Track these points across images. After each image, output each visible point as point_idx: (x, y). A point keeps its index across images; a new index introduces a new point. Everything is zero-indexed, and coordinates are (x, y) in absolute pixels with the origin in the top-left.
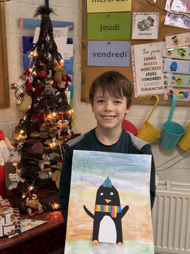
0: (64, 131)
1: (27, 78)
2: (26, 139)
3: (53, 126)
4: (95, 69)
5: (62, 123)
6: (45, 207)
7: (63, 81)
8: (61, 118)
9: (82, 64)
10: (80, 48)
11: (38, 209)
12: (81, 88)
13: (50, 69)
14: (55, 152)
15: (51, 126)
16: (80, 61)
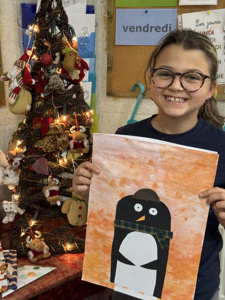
0: (78, 142)
1: (24, 65)
2: (25, 153)
3: (63, 136)
4: (126, 49)
5: (76, 131)
6: (53, 248)
7: (76, 70)
8: (74, 123)
9: (107, 43)
10: (105, 19)
11: (42, 252)
12: (106, 77)
13: (57, 52)
14: (67, 172)
15: (59, 135)
16: (105, 38)
